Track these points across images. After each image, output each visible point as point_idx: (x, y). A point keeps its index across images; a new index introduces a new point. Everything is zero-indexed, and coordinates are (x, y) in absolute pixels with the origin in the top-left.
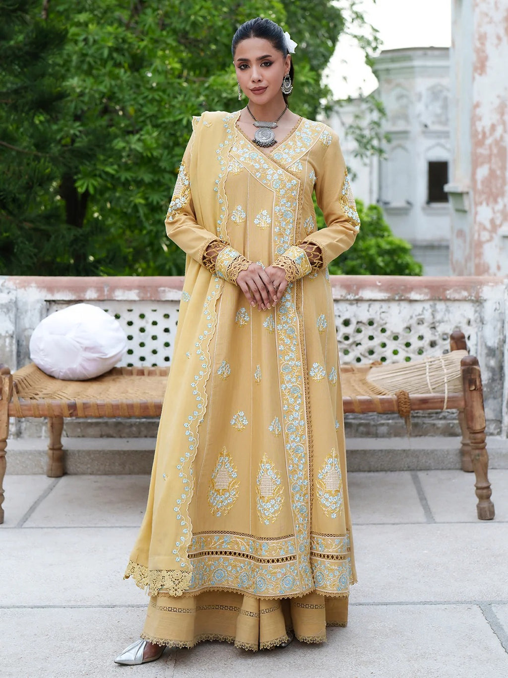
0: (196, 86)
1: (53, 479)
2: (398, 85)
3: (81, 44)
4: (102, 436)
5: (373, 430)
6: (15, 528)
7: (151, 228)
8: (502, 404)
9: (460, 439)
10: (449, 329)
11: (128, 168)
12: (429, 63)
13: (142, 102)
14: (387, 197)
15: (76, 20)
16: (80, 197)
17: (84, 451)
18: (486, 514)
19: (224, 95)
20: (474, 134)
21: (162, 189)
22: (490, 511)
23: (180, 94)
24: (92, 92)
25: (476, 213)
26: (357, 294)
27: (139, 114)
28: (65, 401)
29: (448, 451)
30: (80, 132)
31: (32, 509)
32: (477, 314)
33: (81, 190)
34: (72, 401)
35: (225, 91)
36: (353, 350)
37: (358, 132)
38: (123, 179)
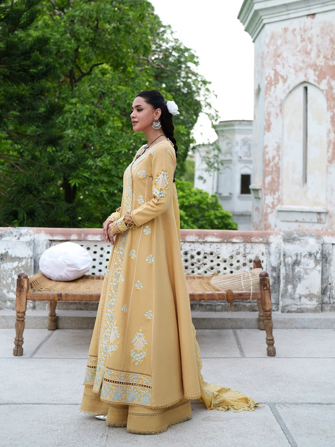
0: (129, 135)
1: (51, 331)
2: (227, 138)
3: (73, 113)
4: (77, 309)
5: (214, 308)
6: (28, 358)
7: (112, 204)
8: (279, 296)
9: (258, 313)
10: (253, 257)
11: (96, 175)
12: (242, 128)
13: (102, 142)
14: (221, 191)
15: (71, 102)
16: (72, 189)
17: (67, 317)
18: (271, 353)
19: (143, 139)
20: (264, 161)
21: (114, 185)
22: (273, 352)
23: (121, 139)
24: (78, 137)
25: (265, 199)
26: (204, 239)
27: (101, 148)
28: (56, 292)
29: (251, 319)
30: (72, 156)
31: (39, 348)
32: (267, 250)
33: (73, 185)
34: (60, 292)
35: (143, 137)
36: (203, 267)
37: (207, 159)
38: (93, 180)
